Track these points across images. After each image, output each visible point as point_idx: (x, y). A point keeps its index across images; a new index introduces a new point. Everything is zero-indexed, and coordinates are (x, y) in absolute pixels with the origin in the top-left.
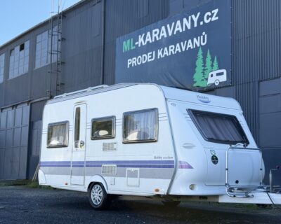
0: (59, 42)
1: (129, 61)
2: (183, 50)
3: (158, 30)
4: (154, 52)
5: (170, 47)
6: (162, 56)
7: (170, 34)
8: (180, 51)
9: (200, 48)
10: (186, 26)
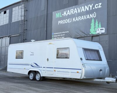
1: (59, 21)
2: (85, 18)
3: (73, 10)
4: (71, 19)
5: (79, 17)
6: (75, 21)
7: (79, 12)
8: (83, 19)
9: (93, 19)
10: (86, 9)
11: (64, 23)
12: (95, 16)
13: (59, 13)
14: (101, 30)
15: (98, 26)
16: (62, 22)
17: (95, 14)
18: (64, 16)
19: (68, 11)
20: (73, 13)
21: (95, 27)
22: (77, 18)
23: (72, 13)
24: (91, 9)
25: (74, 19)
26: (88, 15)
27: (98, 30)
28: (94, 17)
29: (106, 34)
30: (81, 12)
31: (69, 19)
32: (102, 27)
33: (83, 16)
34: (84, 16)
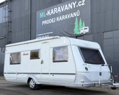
0: (9, 13)
1: (43, 22)
2: (69, 17)
3: (56, 8)
4: (55, 18)
6: (59, 20)
7: (62, 10)
8: (67, 18)
9: (77, 17)
10: (70, 7)
11: (48, 23)
15: (82, 25)
16: (46, 22)
17: (78, 12)
18: (48, 15)
19: (52, 10)
20: (56, 12)
22: (60, 17)
24: (74, 7)
25: (58, 19)
26: (72, 14)
28: (78, 15)
29: (90, 34)
30: (65, 10)
31: (52, 19)
32: (86, 26)
33: (66, 15)
34: (68, 15)
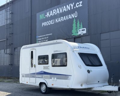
0: (10, 15)
4: (54, 20)
5: (61, 18)
7: (61, 12)
8: (65, 20)
9: (74, 19)
11: (47, 25)
12: (76, 16)
13: (42, 15)
14: (82, 30)
15: (80, 26)
16: (45, 24)
18: (47, 17)
21: (77, 28)
23: (54, 13)
26: (70, 15)
27: (80, 31)
30: (63, 12)
31: (52, 21)
32: (83, 28)
33: (65, 17)
